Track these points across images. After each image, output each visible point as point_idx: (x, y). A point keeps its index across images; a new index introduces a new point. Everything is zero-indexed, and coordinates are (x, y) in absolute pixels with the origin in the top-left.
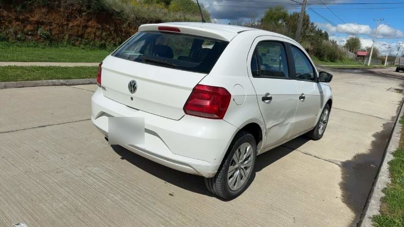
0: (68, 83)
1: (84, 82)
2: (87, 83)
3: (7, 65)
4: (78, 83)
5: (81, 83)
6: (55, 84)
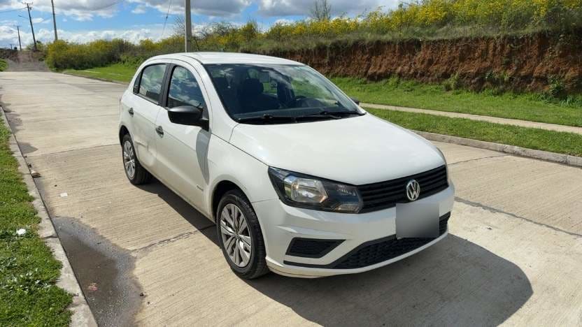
0: (523, 154)
1: (553, 158)
2: (558, 160)
3: (496, 122)
4: (543, 157)
5: (546, 158)
6: (505, 150)
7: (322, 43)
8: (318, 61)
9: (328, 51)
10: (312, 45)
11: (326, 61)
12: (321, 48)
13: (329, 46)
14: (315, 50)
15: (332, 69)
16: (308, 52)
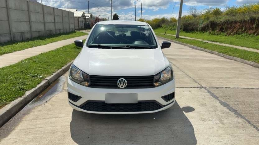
7: (253, 17)
8: (250, 26)
9: (256, 21)
10: (247, 18)
11: (254, 26)
12: (253, 19)
13: (257, 18)
14: (249, 21)
15: (257, 31)
16: (245, 21)
